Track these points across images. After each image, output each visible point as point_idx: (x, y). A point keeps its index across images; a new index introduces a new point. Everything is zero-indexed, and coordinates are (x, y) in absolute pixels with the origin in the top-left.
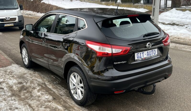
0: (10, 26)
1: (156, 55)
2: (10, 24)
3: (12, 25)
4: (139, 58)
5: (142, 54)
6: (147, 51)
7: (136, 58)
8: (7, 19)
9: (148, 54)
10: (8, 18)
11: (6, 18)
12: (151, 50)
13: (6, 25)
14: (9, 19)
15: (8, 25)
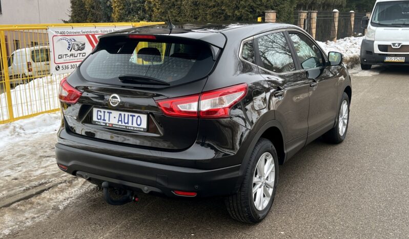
0: (398, 61)
1: (142, 130)
2: (398, 58)
3: (402, 60)
4: (101, 119)
5: (107, 115)
6: (119, 113)
7: (95, 119)
8: (394, 46)
9: (120, 119)
10: (397, 45)
11: (394, 44)
12: (130, 114)
13: (388, 59)
14: (399, 46)
15: (393, 59)
